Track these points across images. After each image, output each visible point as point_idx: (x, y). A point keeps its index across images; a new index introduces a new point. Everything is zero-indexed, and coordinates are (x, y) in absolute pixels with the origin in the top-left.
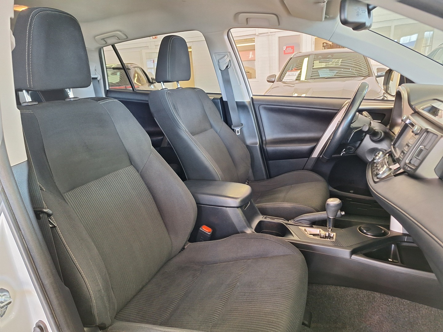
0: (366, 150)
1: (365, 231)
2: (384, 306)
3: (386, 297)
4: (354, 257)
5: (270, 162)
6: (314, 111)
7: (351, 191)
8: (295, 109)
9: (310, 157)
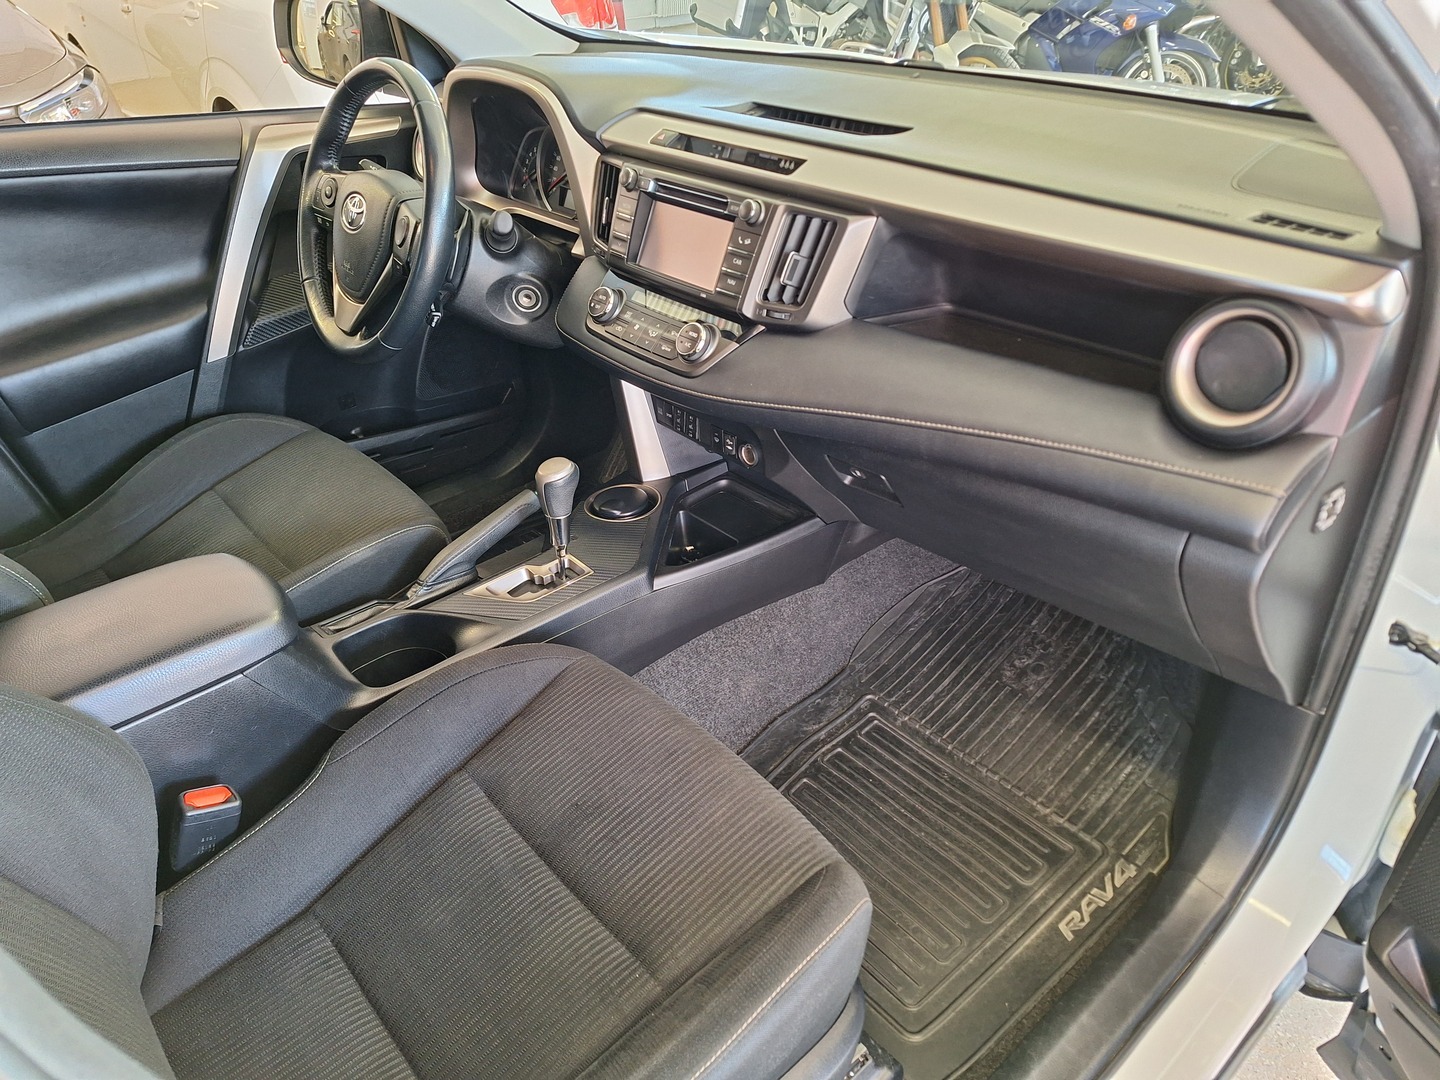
0: (485, 291)
1: (618, 513)
2: (730, 649)
3: (724, 628)
4: (660, 583)
5: (36, 439)
6: (139, 179)
7: (353, 432)
8: (52, 185)
9: (203, 363)
